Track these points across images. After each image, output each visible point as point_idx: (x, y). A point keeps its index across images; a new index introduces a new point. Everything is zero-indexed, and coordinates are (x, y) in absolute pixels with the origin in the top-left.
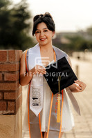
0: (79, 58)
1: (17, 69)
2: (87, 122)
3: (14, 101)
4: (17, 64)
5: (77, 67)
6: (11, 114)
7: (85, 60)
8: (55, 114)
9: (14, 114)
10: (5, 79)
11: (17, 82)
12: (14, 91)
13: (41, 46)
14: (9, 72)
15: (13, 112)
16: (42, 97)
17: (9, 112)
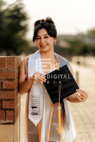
0: (78, 63)
1: (16, 77)
2: (88, 133)
3: (13, 110)
4: (16, 71)
5: (77, 73)
6: (9, 124)
7: (85, 65)
8: (54, 124)
9: (13, 123)
10: (4, 87)
11: (16, 90)
12: (13, 100)
13: (42, 53)
14: (8, 80)
15: (12, 121)
16: (41, 106)
17: (7, 121)
